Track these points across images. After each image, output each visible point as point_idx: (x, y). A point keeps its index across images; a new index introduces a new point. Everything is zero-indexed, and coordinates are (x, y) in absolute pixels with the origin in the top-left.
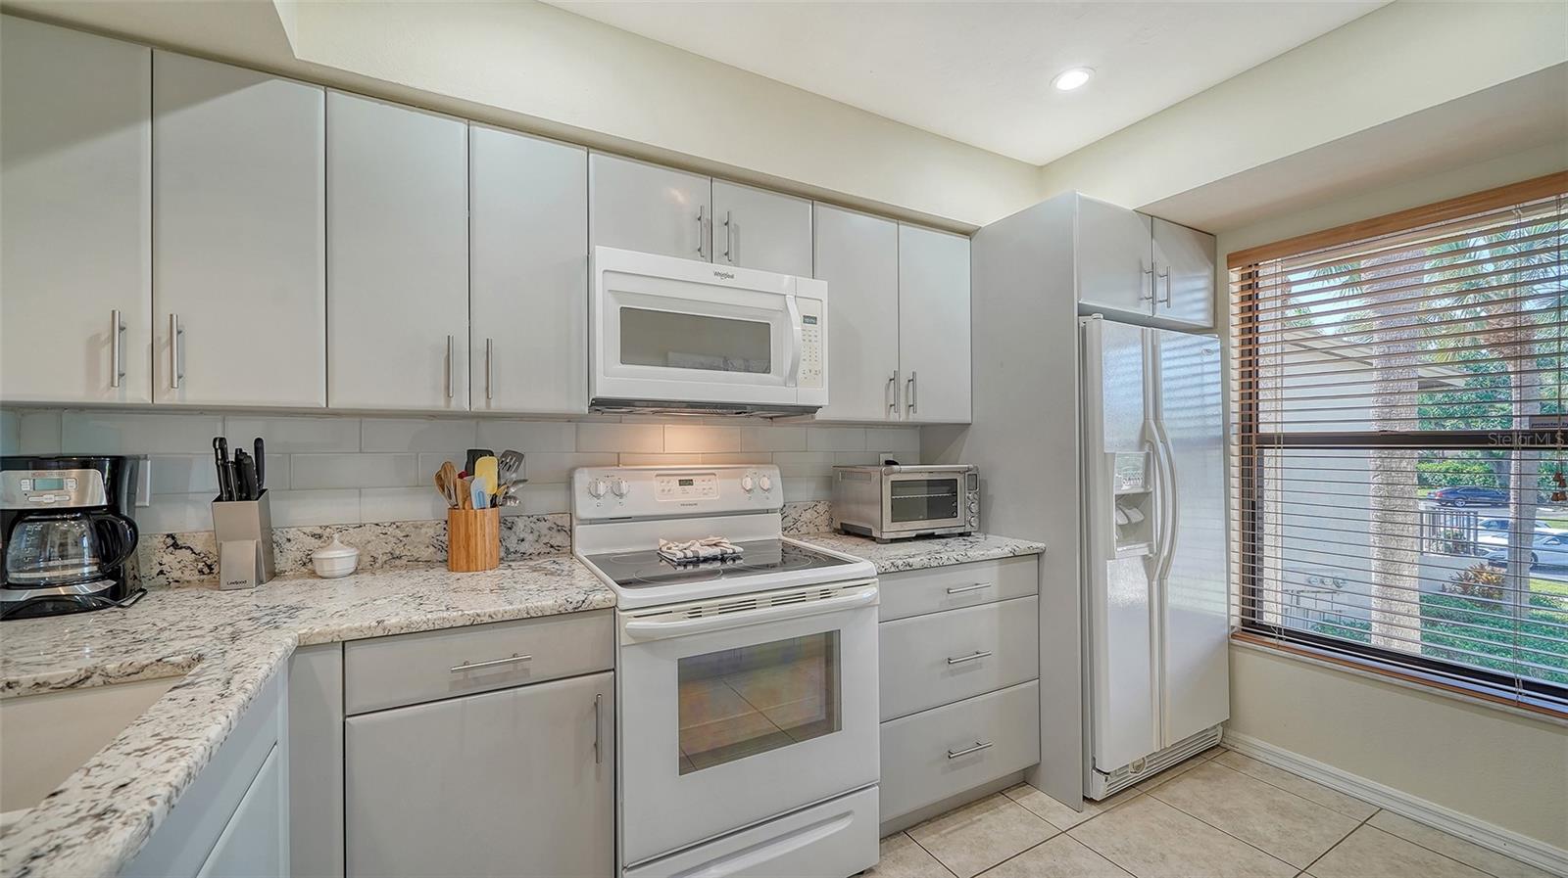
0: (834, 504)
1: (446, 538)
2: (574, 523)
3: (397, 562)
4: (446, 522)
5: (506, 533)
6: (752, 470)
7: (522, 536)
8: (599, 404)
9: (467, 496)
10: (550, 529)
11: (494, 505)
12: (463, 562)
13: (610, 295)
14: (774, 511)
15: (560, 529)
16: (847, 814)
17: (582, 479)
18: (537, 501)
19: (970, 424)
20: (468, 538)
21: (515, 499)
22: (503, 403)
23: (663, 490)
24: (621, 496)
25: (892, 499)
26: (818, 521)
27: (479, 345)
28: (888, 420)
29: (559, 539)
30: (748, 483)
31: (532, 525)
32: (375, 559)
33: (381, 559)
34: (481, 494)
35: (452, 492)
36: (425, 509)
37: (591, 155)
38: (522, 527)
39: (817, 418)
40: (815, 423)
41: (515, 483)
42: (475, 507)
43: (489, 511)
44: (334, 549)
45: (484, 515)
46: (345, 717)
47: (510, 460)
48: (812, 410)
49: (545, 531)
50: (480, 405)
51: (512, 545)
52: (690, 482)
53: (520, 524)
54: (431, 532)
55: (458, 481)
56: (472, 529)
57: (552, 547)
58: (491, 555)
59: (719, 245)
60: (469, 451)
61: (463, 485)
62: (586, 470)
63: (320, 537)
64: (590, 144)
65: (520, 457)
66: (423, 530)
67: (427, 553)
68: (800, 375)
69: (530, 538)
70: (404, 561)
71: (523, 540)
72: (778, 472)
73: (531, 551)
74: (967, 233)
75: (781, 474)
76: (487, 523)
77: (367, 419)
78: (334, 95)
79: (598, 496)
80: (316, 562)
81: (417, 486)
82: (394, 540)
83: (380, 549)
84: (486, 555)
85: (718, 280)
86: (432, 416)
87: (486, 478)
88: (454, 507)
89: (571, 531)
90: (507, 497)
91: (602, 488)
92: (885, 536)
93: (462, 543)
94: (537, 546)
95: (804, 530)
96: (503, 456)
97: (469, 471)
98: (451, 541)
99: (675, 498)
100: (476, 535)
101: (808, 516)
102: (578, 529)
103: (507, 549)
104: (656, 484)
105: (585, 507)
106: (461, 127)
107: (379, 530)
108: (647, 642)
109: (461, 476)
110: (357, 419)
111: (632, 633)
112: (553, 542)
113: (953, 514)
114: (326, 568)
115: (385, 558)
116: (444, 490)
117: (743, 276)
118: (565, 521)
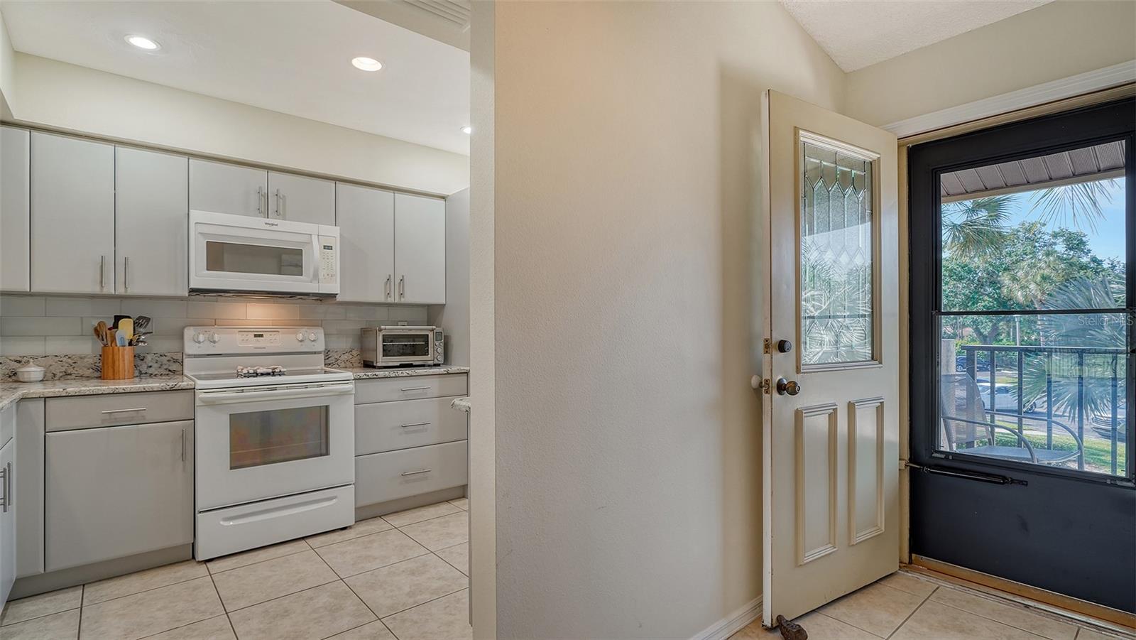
0: (363, 350)
1: (101, 364)
2: (184, 357)
3: (69, 377)
4: (101, 356)
5: (139, 362)
6: (304, 329)
7: (150, 365)
8: (193, 291)
9: (113, 339)
10: (169, 361)
11: (130, 344)
12: (110, 374)
13: (199, 235)
14: (320, 353)
15: (175, 361)
16: (335, 498)
17: (189, 333)
18: (159, 346)
19: (445, 305)
20: (114, 362)
21: (145, 342)
22: (134, 290)
23: (243, 340)
24: (214, 342)
25: (384, 345)
26: (353, 361)
27: (120, 260)
28: (387, 302)
29: (174, 367)
30: (300, 337)
31: (157, 358)
32: (54, 375)
33: (59, 375)
34: (122, 339)
35: (104, 337)
36: (87, 348)
37: (190, 160)
38: (150, 359)
39: (337, 300)
40: (336, 303)
41: (144, 334)
42: (118, 345)
43: (127, 348)
44: (31, 367)
45: (124, 350)
46: (46, 432)
47: (140, 322)
48: (334, 296)
49: (165, 362)
50: (121, 291)
51: (144, 369)
52: (262, 336)
53: (149, 358)
54: (91, 361)
55: (108, 332)
56: (116, 357)
57: (170, 371)
58: (129, 371)
59: (272, 207)
60: (115, 316)
61: (111, 333)
62: (192, 328)
63: (20, 362)
64: (190, 155)
65: (148, 320)
66: (86, 360)
67: (88, 372)
68: (321, 277)
69: (155, 365)
70: (73, 376)
71: (151, 367)
72: (322, 331)
73: (156, 373)
74: (443, 198)
75: (325, 332)
76: (125, 356)
77: (50, 298)
78: (35, 133)
79: (199, 342)
80: (19, 374)
81: (82, 335)
82: (67, 365)
83: (58, 370)
84: (125, 371)
85: (268, 227)
86: (93, 297)
87: (126, 329)
88: (105, 345)
89: (182, 362)
90: (138, 341)
91: (201, 338)
92: (379, 364)
93: (110, 364)
94: (159, 370)
95: (343, 365)
96: (137, 319)
97: (116, 326)
98: (103, 364)
99: (252, 344)
100: (119, 360)
101: (345, 357)
102: (186, 361)
103: (140, 372)
104: (238, 337)
105: (190, 348)
106: (110, 148)
107: (57, 359)
108: (211, 404)
109: (110, 329)
110: (44, 298)
111: (202, 400)
112: (170, 368)
113: (426, 353)
114: (26, 376)
115: (61, 374)
116: (99, 337)
117: (283, 225)
118: (178, 357)
